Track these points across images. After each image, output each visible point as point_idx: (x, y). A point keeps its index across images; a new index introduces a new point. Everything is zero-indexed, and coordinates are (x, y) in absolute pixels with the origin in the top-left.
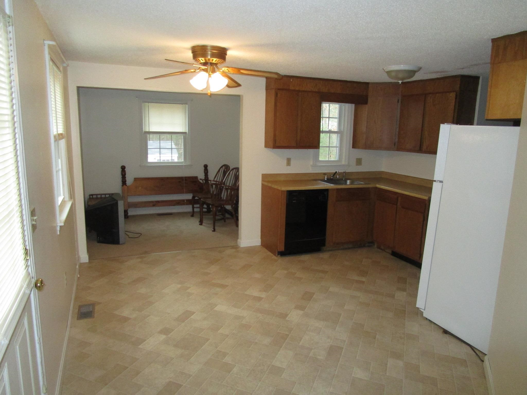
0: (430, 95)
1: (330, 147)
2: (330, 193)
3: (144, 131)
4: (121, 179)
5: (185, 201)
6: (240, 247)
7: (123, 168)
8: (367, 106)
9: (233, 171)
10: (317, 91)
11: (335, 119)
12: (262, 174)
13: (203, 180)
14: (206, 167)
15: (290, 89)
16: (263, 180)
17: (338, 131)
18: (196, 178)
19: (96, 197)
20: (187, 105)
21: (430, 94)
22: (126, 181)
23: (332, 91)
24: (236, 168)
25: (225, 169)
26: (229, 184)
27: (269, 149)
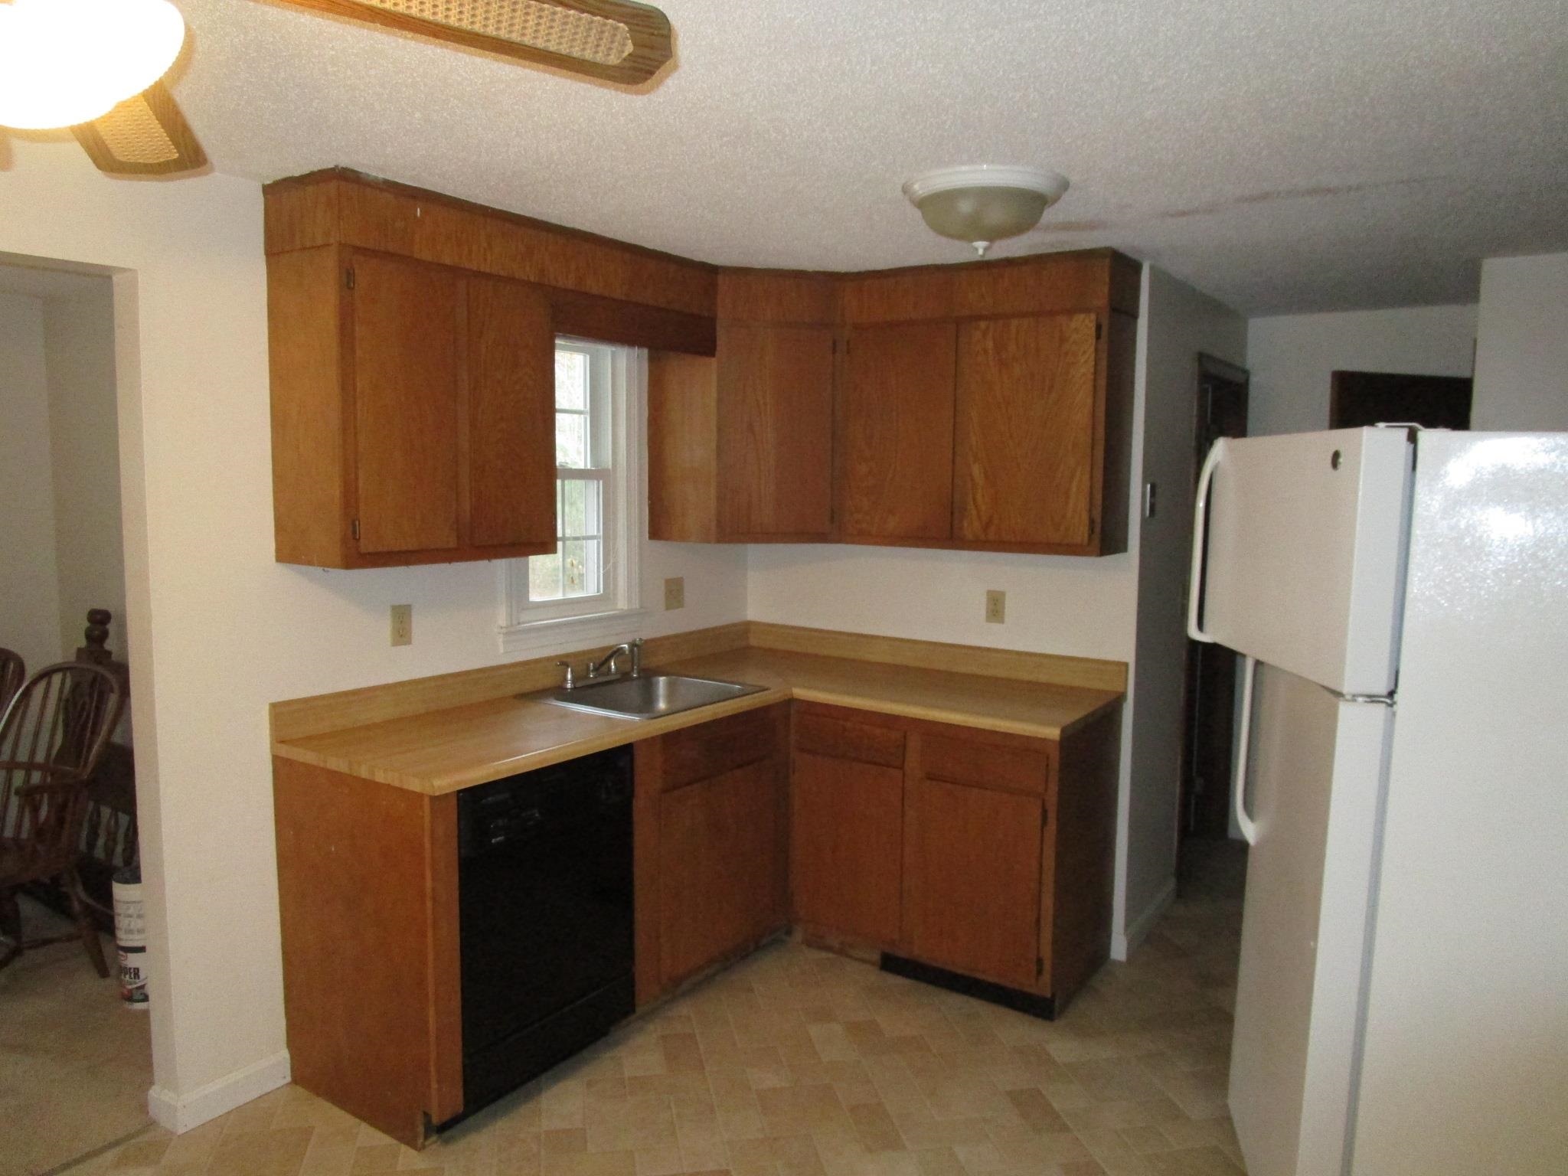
0: (983, 324)
1: (569, 539)
2: (640, 760)
6: (170, 1133)
8: (713, 362)
9: (49, 684)
10: (532, 279)
11: (576, 416)
12: (274, 706)
15: (417, 256)
16: (279, 738)
17: (589, 467)
21: (980, 318)
23: (594, 286)
24: (68, 669)
26: (33, 752)
27: (311, 568)
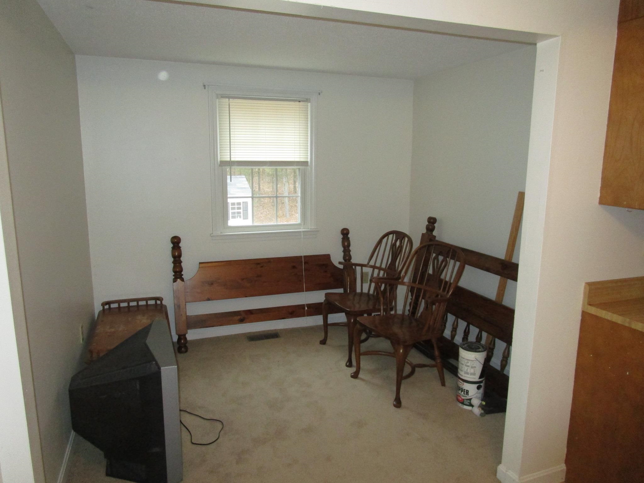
3: (219, 160)
4: (172, 265)
5: (306, 308)
7: (176, 242)
12: (588, 285)
13: (340, 263)
14: (345, 233)
16: (589, 302)
18: (327, 257)
19: (117, 306)
20: (309, 104)
22: (181, 270)
25: (396, 241)
